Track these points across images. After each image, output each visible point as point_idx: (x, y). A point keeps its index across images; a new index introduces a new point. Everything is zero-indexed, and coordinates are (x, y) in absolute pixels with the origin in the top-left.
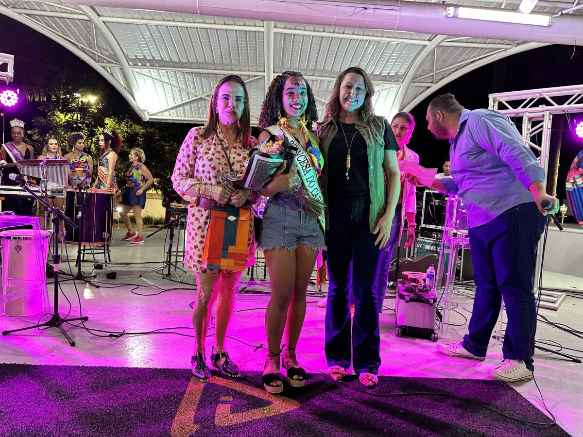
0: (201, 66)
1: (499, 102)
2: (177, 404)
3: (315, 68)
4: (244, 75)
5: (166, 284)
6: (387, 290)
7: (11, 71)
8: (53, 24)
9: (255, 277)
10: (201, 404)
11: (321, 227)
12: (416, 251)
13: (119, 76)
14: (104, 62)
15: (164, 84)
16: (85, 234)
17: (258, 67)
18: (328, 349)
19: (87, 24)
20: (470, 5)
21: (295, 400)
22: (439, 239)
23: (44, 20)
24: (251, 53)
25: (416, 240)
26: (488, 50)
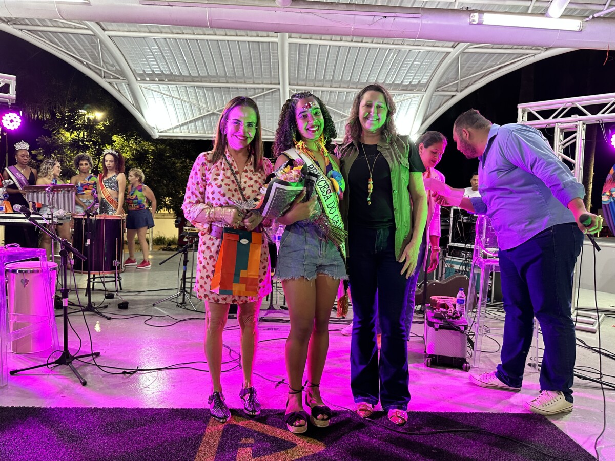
0: (212, 79)
1: (528, 113)
2: (195, 449)
3: (333, 78)
4: (258, 88)
5: (180, 314)
6: (414, 314)
7: (13, 93)
8: (56, 40)
9: (274, 303)
10: (221, 448)
11: (342, 255)
12: (444, 272)
13: (127, 92)
14: (110, 78)
15: (174, 99)
16: (95, 263)
17: (272, 80)
18: (354, 384)
19: (92, 40)
20: (494, 10)
21: (320, 441)
22: (469, 258)
23: (47, 36)
24: (265, 65)
25: (444, 260)
26: (515, 56)
